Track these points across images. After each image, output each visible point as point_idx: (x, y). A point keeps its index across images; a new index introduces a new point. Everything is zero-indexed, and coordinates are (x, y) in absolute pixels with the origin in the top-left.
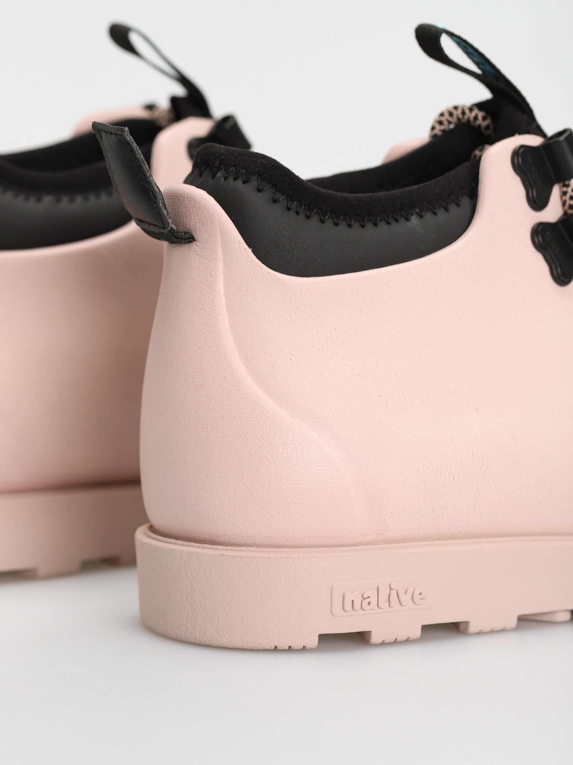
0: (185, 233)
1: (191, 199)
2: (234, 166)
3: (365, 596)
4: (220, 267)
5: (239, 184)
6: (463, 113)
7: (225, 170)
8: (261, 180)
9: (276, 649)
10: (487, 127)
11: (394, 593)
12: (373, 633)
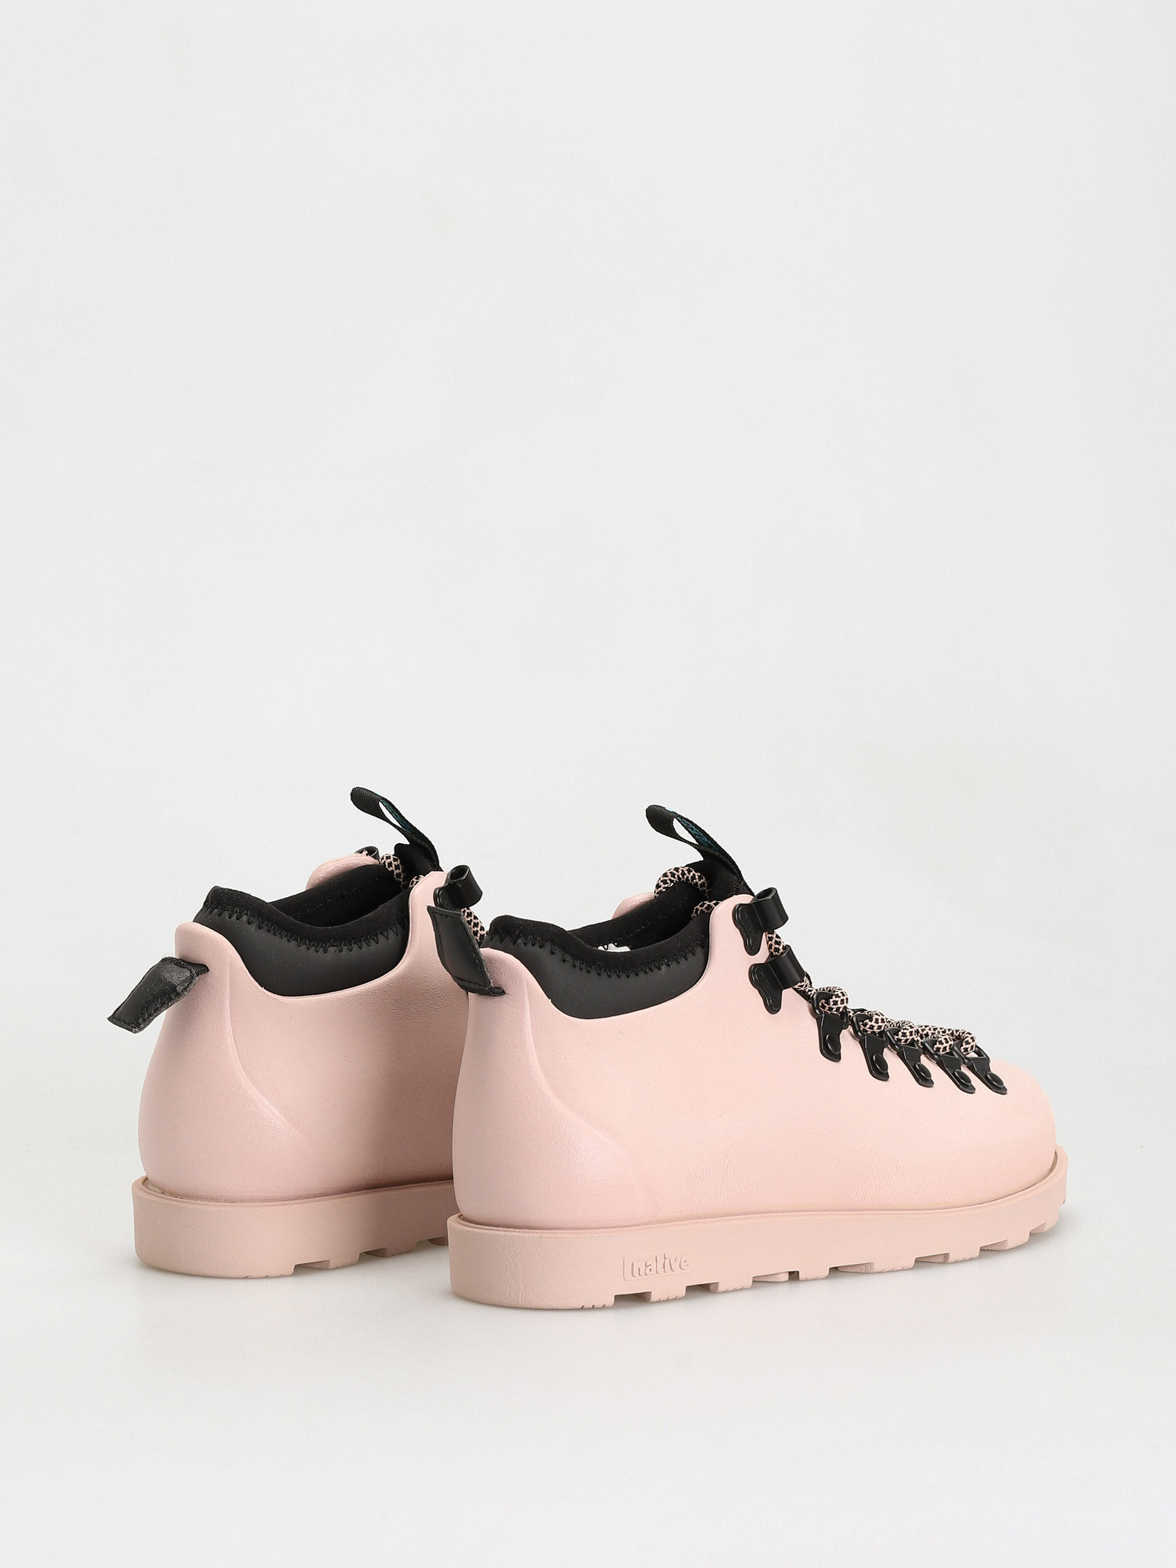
0: (499, 988)
1: (503, 962)
2: (532, 934)
3: (648, 1265)
4: (528, 1014)
5: (536, 948)
6: (683, 874)
7: (524, 937)
8: (553, 944)
9: (582, 1308)
10: (703, 885)
11: (667, 1261)
12: (652, 1293)
